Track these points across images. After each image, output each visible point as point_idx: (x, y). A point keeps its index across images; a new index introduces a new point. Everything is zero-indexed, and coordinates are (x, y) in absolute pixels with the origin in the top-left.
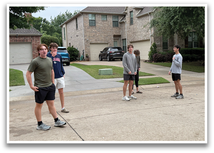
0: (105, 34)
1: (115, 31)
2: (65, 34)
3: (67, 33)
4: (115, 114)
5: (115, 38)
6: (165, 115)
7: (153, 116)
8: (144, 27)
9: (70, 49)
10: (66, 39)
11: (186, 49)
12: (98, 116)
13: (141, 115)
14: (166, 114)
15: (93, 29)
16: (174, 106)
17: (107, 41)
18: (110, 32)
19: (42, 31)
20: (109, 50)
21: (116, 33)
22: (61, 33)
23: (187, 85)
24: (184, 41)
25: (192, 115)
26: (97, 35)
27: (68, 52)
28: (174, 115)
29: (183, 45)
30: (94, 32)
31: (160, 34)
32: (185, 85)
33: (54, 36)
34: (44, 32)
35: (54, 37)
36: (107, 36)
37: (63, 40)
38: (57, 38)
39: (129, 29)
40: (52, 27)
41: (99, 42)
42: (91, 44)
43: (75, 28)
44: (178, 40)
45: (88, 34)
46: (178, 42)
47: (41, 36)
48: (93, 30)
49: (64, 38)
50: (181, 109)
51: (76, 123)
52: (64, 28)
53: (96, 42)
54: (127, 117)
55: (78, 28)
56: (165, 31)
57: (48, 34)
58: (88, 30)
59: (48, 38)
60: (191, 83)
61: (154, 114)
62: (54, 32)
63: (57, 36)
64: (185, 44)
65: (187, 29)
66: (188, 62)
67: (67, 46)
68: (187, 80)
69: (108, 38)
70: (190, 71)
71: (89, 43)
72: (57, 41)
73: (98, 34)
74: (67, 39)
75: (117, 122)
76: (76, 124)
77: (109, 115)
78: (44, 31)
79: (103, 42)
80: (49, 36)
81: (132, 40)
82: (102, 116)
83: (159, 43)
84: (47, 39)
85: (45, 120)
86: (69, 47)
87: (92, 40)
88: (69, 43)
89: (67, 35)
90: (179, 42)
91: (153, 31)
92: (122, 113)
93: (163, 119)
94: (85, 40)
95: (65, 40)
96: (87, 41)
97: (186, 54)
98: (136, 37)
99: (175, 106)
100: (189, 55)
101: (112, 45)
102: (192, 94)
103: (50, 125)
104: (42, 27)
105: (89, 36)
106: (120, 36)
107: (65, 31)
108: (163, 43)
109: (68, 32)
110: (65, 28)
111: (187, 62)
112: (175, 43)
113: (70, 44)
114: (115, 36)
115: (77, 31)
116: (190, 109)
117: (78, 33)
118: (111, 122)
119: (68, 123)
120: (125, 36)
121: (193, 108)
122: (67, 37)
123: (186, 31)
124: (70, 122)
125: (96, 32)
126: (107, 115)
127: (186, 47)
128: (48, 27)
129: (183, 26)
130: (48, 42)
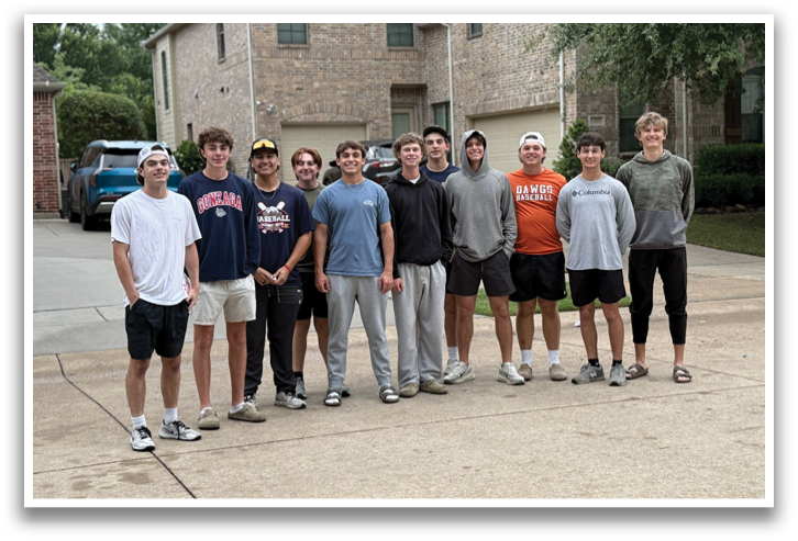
0: (351, 83)
1: (400, 69)
2: (170, 83)
3: (174, 79)
4: (364, 435)
5: (397, 100)
6: (583, 439)
7: (531, 443)
8: (528, 50)
9: (191, 153)
10: (171, 104)
11: (732, 147)
12: (296, 442)
13: (480, 439)
14: (589, 435)
15: (297, 59)
16: (628, 404)
17: (361, 113)
18: (377, 69)
19: (61, 69)
20: (371, 153)
21: (403, 75)
22: (151, 76)
23: (715, 316)
24: (721, 114)
25: (699, 438)
26: (316, 85)
27: (180, 165)
28: (620, 440)
29: (715, 130)
30: (298, 71)
32: (705, 316)
33: (116, 92)
34: (69, 74)
35: (118, 96)
36: (362, 90)
37: (160, 109)
38: (131, 102)
39: (466, 55)
40: (107, 49)
41: (322, 118)
42: (286, 126)
43: (215, 53)
44: (694, 109)
45: (274, 83)
46: (690, 115)
47: (54, 92)
48: (297, 64)
49: (163, 102)
50: (659, 413)
51: (201, 469)
52: (163, 54)
53: (310, 118)
54: (418, 446)
55: (227, 55)
57: (88, 79)
58: (274, 63)
59: (90, 100)
60: (732, 309)
61: (535, 435)
62: (119, 72)
63: (131, 91)
64: (726, 127)
67: (177, 137)
68: (716, 294)
69: (364, 101)
71: (278, 125)
72: (132, 116)
73: (321, 81)
74: (176, 106)
75: (374, 464)
76: (199, 472)
77: (341, 439)
78: (69, 69)
79: (342, 118)
80: (93, 91)
81: (478, 107)
82: (313, 441)
83: (603, 123)
84: (83, 107)
85: (71, 458)
86: (185, 143)
87: (292, 110)
88: (185, 121)
89: (175, 85)
90: (696, 117)
91: (572, 68)
92: (401, 429)
93: (570, 454)
94: (258, 108)
95: (167, 107)
96: (269, 114)
98: (496, 95)
99: (635, 402)
101: (386, 134)
102: (727, 352)
103: (93, 473)
104: (63, 49)
105: (279, 89)
106: (420, 90)
107: (169, 67)
108: (621, 121)
109: (183, 71)
110: (168, 56)
112: (680, 119)
113: (190, 126)
114: (396, 90)
115: (220, 67)
116: (697, 417)
117: (226, 76)
118: (350, 463)
119: (169, 466)
120: (446, 87)
121: (708, 413)
122: (175, 95)
124: (173, 462)
125: (307, 73)
126: (335, 438)
127: (729, 138)
128: (91, 49)
130: (89, 119)
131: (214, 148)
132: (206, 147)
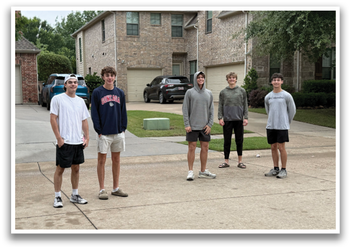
0: (156, 52)
1: (177, 46)
2: (82, 51)
3: (84, 49)
4: (173, 205)
5: (175, 59)
6: (273, 211)
7: (249, 212)
8: (233, 38)
9: (90, 80)
10: (82, 59)
11: (318, 81)
12: (142, 207)
13: (225, 209)
14: (275, 209)
15: (134, 41)
16: (290, 194)
17: (160, 64)
18: (167, 46)
19: (39, 45)
20: (164, 81)
21: (178, 49)
22: (75, 49)
23: (319, 154)
24: (313, 67)
25: (327, 213)
26: (142, 52)
27: (86, 84)
28: (290, 212)
29: (311, 74)
30: (135, 46)
31: (265, 50)
32: (314, 154)
33: (60, 54)
34: (42, 47)
36: (160, 55)
37: (78, 61)
38: (67, 58)
39: (204, 41)
40: (57, 37)
41: (144, 66)
42: (129, 69)
43: (101, 39)
44: (302, 65)
45: (125, 51)
46: (300, 67)
47: (37, 53)
48: (134, 44)
49: (79, 59)
50: (305, 200)
51: (101, 218)
52: (80, 39)
53: (139, 66)
54: (197, 212)
55: (106, 39)
56: (277, 46)
57: (49, 49)
58: (124, 43)
59: (51, 57)
60: (325, 151)
61: (250, 208)
62: (61, 47)
63: (66, 54)
64: (316, 72)
65: (320, 42)
66: (320, 108)
67: (85, 73)
68: (317, 144)
69: (161, 59)
70: (324, 126)
71: (126, 69)
72: (67, 64)
73: (144, 51)
74: (84, 60)
75: (179, 220)
76: (101, 220)
77: (162, 207)
78: (42, 45)
79: (152, 66)
80: (52, 53)
81: (209, 62)
82: (150, 207)
83: (263, 70)
84: (48, 60)
85: (45, 210)
86: (88, 75)
87: (132, 63)
88: (88, 67)
89: (84, 52)
90: (303, 68)
91: (250, 46)
92: (188, 203)
93: (269, 218)
94: (118, 61)
95: (81, 61)
96: (122, 64)
97: (317, 92)
98: (217, 57)
99: (293, 194)
100: (323, 93)
101: (170, 73)
102: (328, 171)
103: (54, 218)
104: (39, 37)
105: (127, 54)
106: (184, 55)
107: (82, 44)
108: (271, 69)
109: (87, 46)
110: (82, 40)
111: (318, 108)
112: (296, 69)
113: (90, 68)
114: (174, 55)
115: (103, 45)
116: (324, 202)
117: (105, 48)
118: (168, 219)
119: (88, 216)
120: (195, 56)
121: (328, 200)
122: (84, 56)
123: (318, 46)
124: (90, 214)
125: (139, 48)
126: (160, 206)
127: (317, 77)
128: (51, 37)
129: (312, 37)
130: (50, 65)
131: (108, 76)
132: (105, 75)
